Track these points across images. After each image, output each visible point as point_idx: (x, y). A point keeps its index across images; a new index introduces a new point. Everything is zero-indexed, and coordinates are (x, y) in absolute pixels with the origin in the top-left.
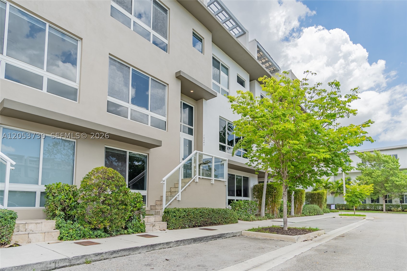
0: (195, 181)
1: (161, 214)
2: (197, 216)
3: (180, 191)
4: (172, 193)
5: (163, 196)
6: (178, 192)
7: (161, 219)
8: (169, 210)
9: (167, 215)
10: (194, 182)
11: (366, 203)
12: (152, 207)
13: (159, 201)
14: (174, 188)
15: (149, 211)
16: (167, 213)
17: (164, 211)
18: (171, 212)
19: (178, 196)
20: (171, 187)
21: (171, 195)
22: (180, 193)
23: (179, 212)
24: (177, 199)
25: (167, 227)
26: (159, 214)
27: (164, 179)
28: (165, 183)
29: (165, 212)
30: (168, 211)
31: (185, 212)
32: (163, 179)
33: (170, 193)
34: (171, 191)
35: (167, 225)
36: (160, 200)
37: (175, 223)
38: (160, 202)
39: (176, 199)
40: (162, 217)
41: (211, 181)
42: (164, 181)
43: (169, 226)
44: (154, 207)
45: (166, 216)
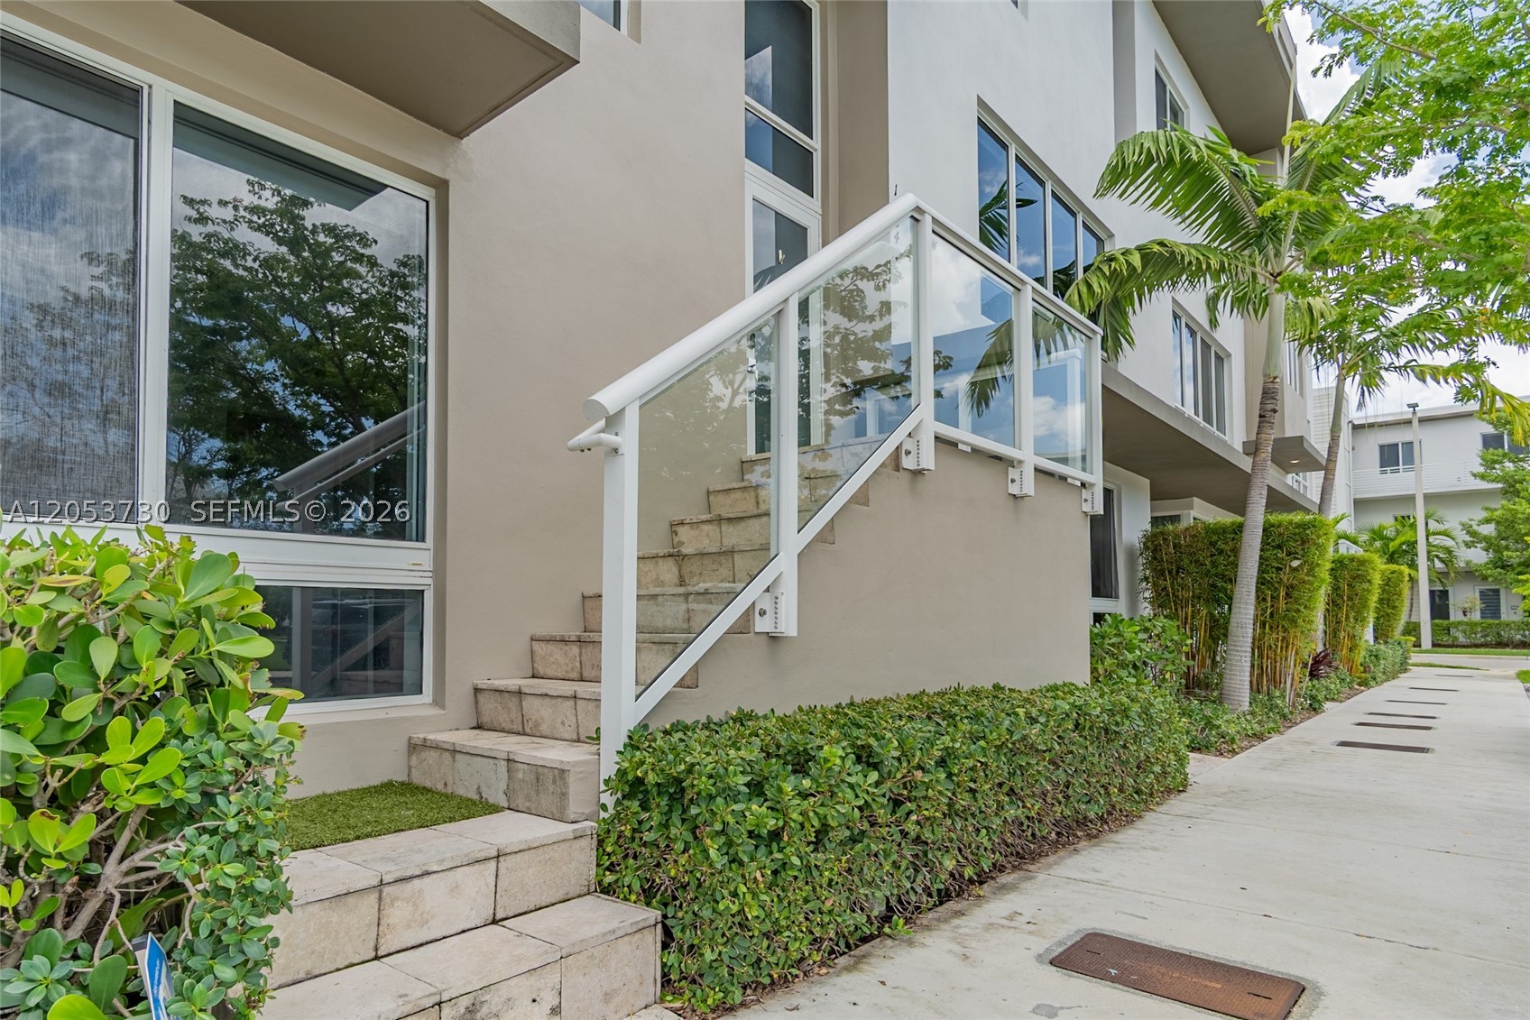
0: (908, 463)
1: (578, 803)
2: (972, 791)
3: (791, 539)
4: (688, 567)
5: (600, 596)
6: (764, 553)
7: (582, 863)
8: (690, 770)
9: (666, 826)
10: (897, 467)
11: (1500, 617)
12: (490, 706)
13: (564, 641)
14: (706, 528)
15: (447, 755)
16: (664, 802)
17: (622, 773)
18: (711, 798)
19: (768, 590)
20: (677, 518)
21: (682, 582)
22: (785, 566)
23: (806, 783)
24: (762, 625)
25: (664, 975)
26: (563, 809)
27: (609, 397)
28: (628, 438)
29: (632, 787)
30: (678, 781)
31: (874, 776)
32: (597, 397)
33: (668, 571)
34: (685, 550)
35: (668, 940)
36: (574, 633)
37: (768, 926)
38: (575, 650)
39: (743, 626)
40: (601, 843)
41: (1013, 473)
42: (613, 421)
43: (692, 966)
44: (513, 702)
45: (648, 837)
